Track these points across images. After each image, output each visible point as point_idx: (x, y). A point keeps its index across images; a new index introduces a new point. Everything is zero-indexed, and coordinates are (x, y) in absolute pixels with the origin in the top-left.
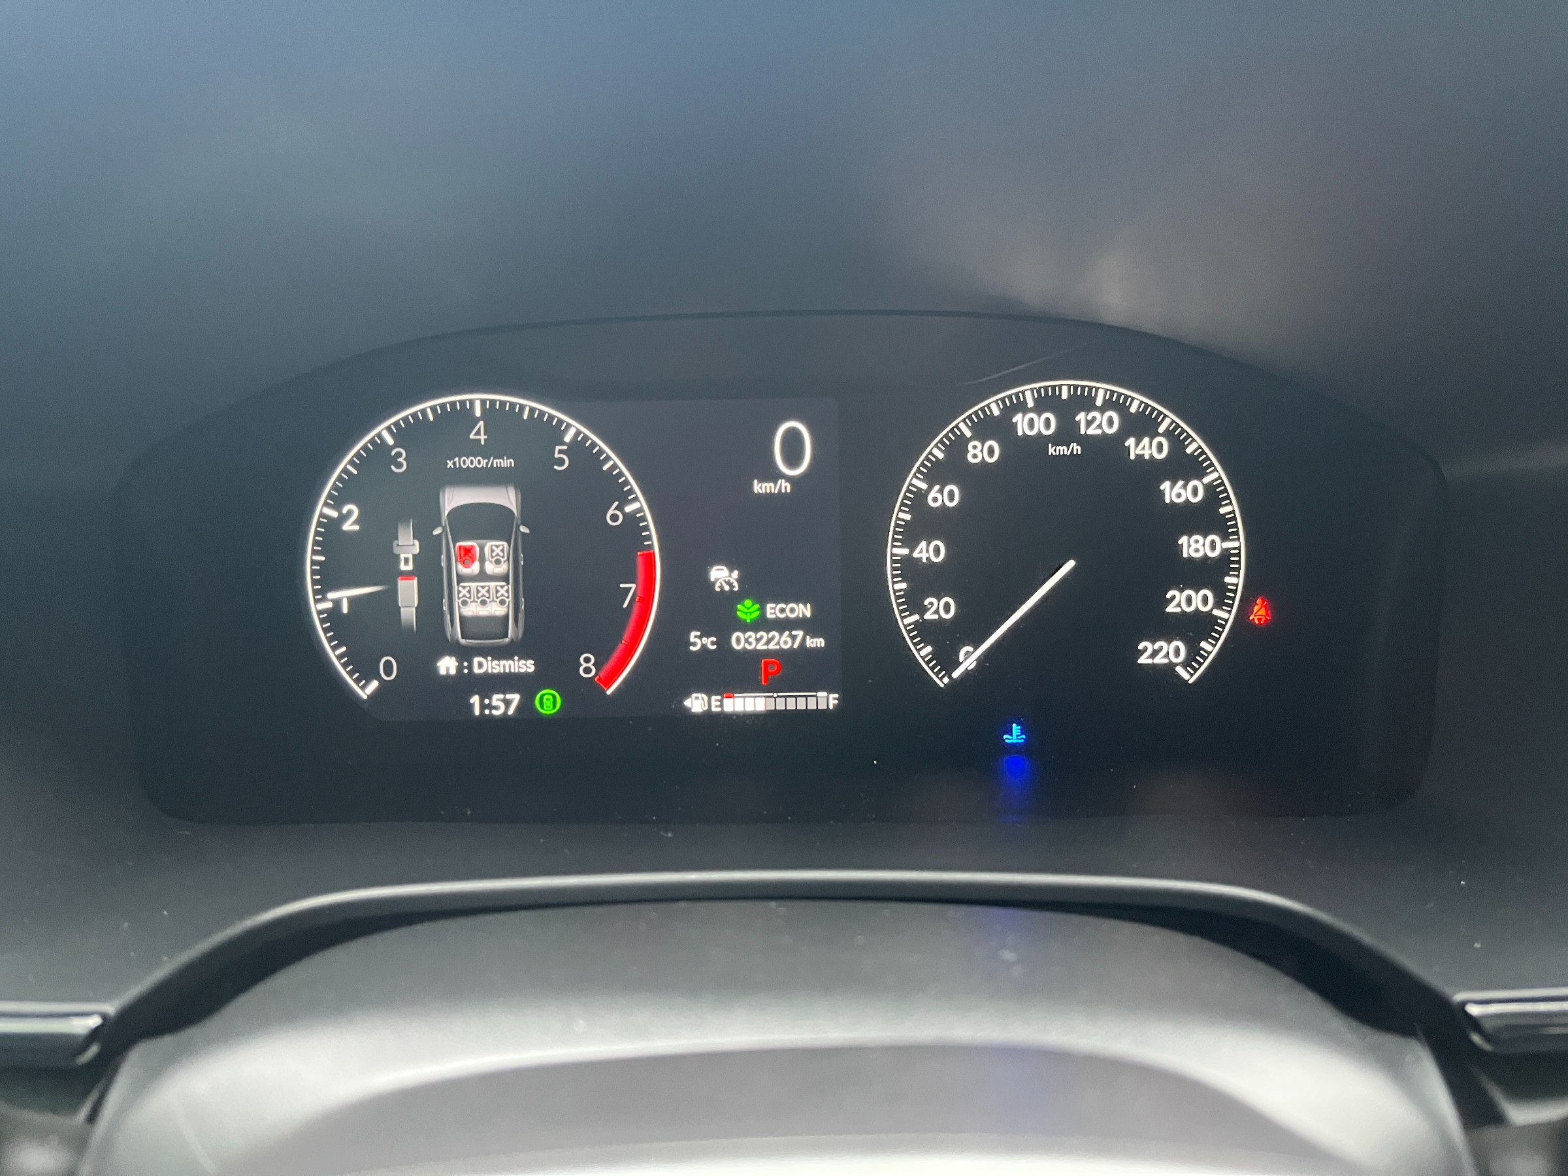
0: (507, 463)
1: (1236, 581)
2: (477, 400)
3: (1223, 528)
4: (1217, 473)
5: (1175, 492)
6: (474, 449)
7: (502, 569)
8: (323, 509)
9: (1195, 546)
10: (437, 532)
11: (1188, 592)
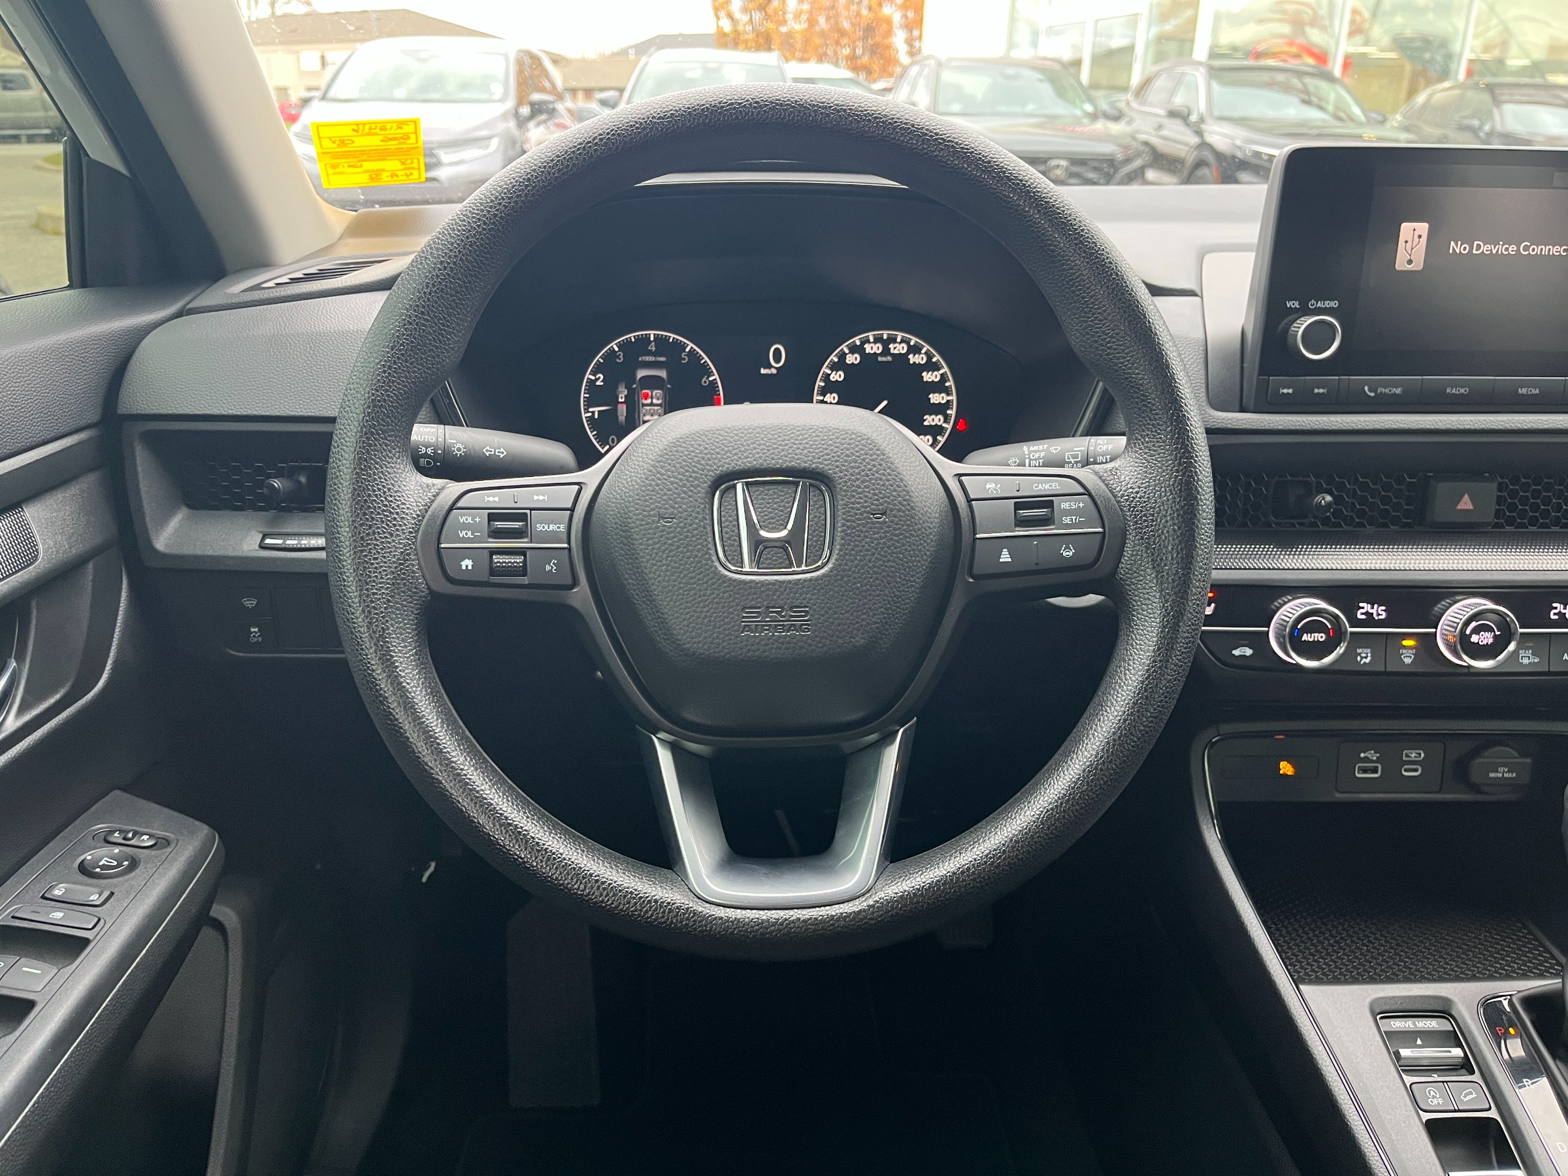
0: (663, 359)
1: (952, 412)
2: (652, 334)
3: (947, 391)
4: (945, 369)
5: (928, 377)
6: (650, 353)
7: (659, 402)
8: (588, 376)
9: (936, 398)
10: (634, 386)
11: (933, 416)
